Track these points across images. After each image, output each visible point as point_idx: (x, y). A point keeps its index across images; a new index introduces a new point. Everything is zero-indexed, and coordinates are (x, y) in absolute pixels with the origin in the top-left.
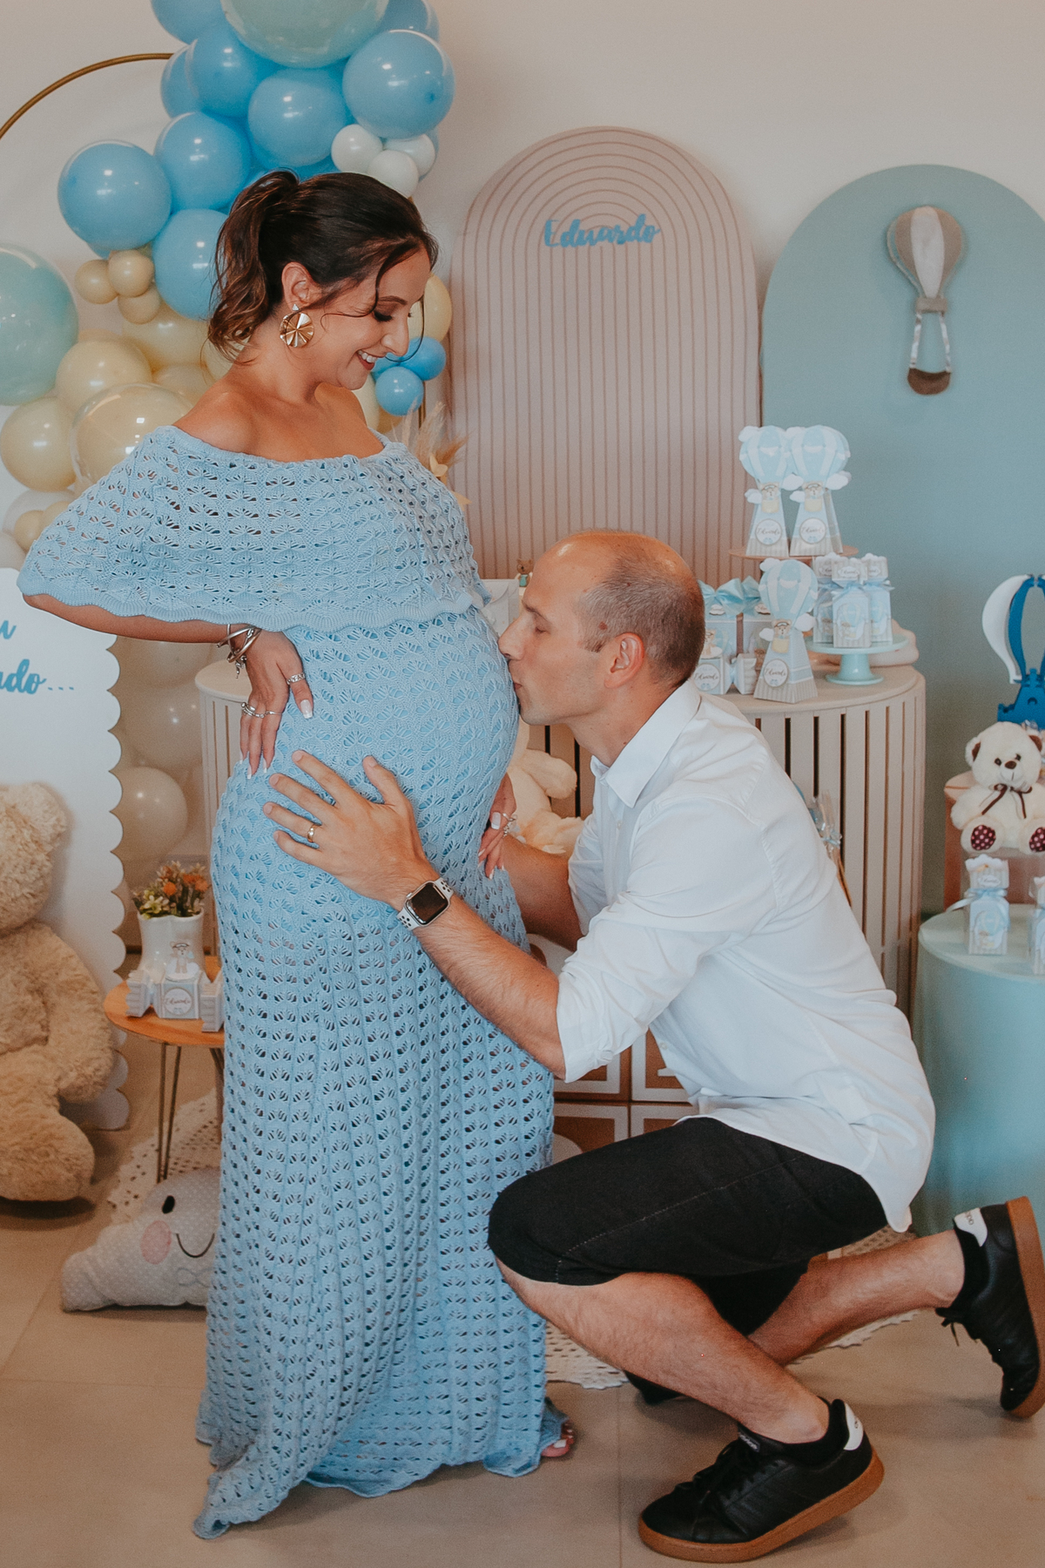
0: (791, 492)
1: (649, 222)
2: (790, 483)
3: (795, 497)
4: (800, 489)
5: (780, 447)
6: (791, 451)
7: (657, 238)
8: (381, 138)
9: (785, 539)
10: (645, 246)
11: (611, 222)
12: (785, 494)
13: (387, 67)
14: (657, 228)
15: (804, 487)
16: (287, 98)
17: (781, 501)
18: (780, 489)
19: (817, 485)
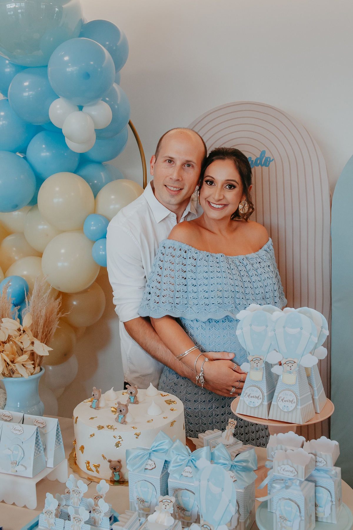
0: (273, 366)
1: (268, 154)
2: (273, 358)
3: (276, 370)
4: (279, 364)
5: (267, 326)
6: (274, 330)
7: (272, 164)
8: (78, 106)
9: (266, 403)
10: (265, 169)
12: (268, 366)
13: (66, 58)
14: (272, 158)
15: (283, 362)
16: (26, 84)
17: (265, 372)
18: (264, 362)
19: (293, 362)
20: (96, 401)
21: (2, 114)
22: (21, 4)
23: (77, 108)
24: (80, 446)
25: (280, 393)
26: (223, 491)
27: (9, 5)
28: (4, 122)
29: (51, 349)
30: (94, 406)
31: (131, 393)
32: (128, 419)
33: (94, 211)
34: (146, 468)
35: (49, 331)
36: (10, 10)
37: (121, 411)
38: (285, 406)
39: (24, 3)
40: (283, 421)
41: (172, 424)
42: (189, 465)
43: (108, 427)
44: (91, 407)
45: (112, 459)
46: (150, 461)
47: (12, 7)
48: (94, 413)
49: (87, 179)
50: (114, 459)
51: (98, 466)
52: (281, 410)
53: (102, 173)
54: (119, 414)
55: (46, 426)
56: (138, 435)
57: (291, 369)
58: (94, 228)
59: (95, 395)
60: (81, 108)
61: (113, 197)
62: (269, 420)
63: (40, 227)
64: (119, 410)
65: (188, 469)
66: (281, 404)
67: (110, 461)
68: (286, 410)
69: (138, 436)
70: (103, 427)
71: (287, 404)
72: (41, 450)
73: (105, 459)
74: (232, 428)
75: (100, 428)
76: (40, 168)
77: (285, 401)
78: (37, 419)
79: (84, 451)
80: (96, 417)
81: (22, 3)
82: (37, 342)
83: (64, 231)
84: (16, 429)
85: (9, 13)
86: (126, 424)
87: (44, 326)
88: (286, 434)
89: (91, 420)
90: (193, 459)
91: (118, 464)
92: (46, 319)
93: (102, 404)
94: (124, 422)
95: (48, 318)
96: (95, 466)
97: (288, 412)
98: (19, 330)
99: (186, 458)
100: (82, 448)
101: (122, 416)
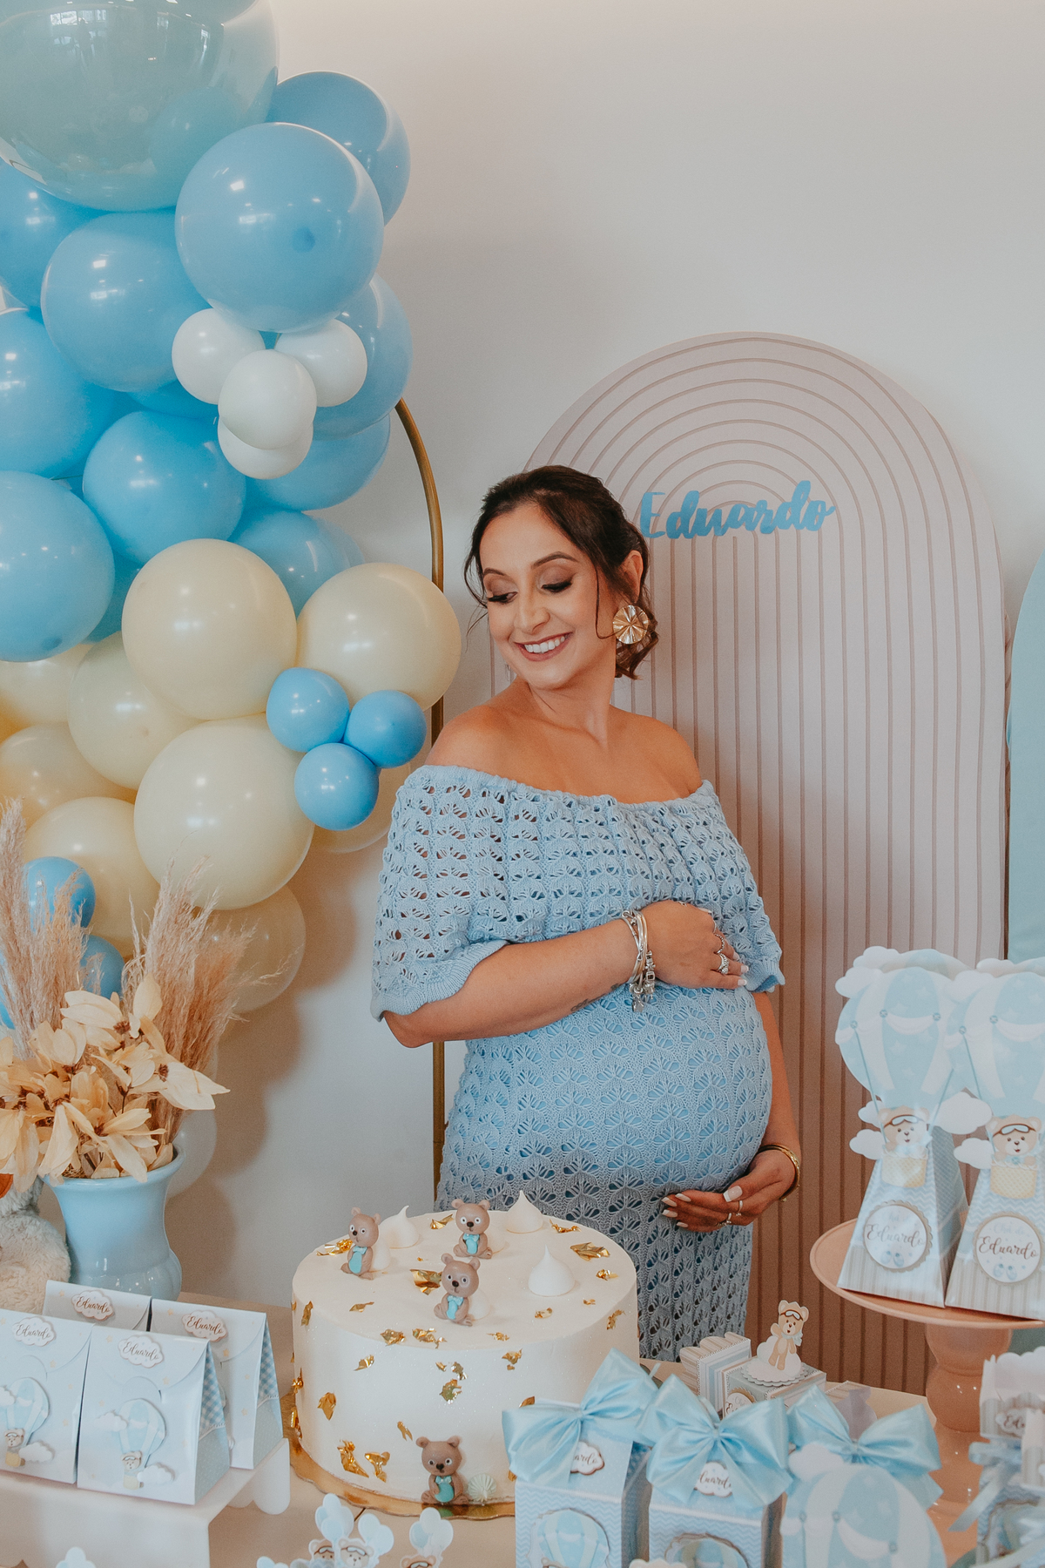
0: (958, 1140)
1: (817, 493)
2: (961, 1115)
3: (970, 1153)
4: (981, 1134)
5: (937, 1017)
6: (963, 1030)
7: (829, 522)
8: (261, 333)
9: (936, 1257)
10: (809, 536)
11: (751, 496)
12: (945, 1142)
13: (237, 186)
14: (829, 505)
15: (990, 1132)
16: (100, 264)
17: (931, 1160)
18: (931, 1128)
19: (1026, 1129)
20: (362, 1250)
21: (11, 356)
22: (95, 15)
23: (259, 340)
24: (323, 1395)
25: (983, 1225)
26: (893, 1548)
27: (58, 16)
28: (17, 382)
29: (223, 1090)
30: (357, 1266)
31: (470, 1224)
32: (476, 1310)
33: (297, 660)
34: (574, 1469)
35: (205, 1030)
36: (63, 30)
37: (455, 1284)
38: (1001, 1266)
39: (104, 11)
40: (995, 1312)
41: (612, 1320)
42: (716, 1457)
43: (416, 1334)
44: (346, 1269)
45: (431, 1439)
46: (584, 1445)
47: (66, 21)
48: (359, 1289)
49: (272, 560)
50: (439, 1435)
51: (385, 1459)
52: (988, 1278)
53: (309, 544)
54: (449, 1294)
55: (227, 1335)
56: (512, 1359)
57: (1018, 1151)
58: (302, 711)
59: (360, 1232)
60: (270, 340)
61: (351, 617)
62: (947, 1308)
63: (124, 707)
64: (451, 1280)
65: (712, 1470)
66: (989, 1261)
67: (423, 1443)
68: (1004, 1279)
69: (514, 1361)
70: (401, 1336)
71: (1007, 1259)
72: (217, 1414)
73: (407, 1436)
74: (793, 1329)
75: (392, 1337)
76: (128, 526)
77: (1002, 1250)
78: (198, 1315)
79: (336, 1409)
80: (371, 1303)
81: (99, 12)
82: (177, 1068)
83: (200, 722)
84: (139, 1349)
85: (57, 41)
86: (470, 1324)
87: (191, 1018)
88: (1027, 1355)
89: (356, 1313)
90: (728, 1440)
91: (450, 1451)
92: (201, 996)
93: (379, 1263)
94: (465, 1319)
95: (205, 992)
96: (375, 1458)
97: (1013, 1285)
98: (123, 1028)
99: (703, 1436)
100: (329, 1402)
101: (459, 1300)
